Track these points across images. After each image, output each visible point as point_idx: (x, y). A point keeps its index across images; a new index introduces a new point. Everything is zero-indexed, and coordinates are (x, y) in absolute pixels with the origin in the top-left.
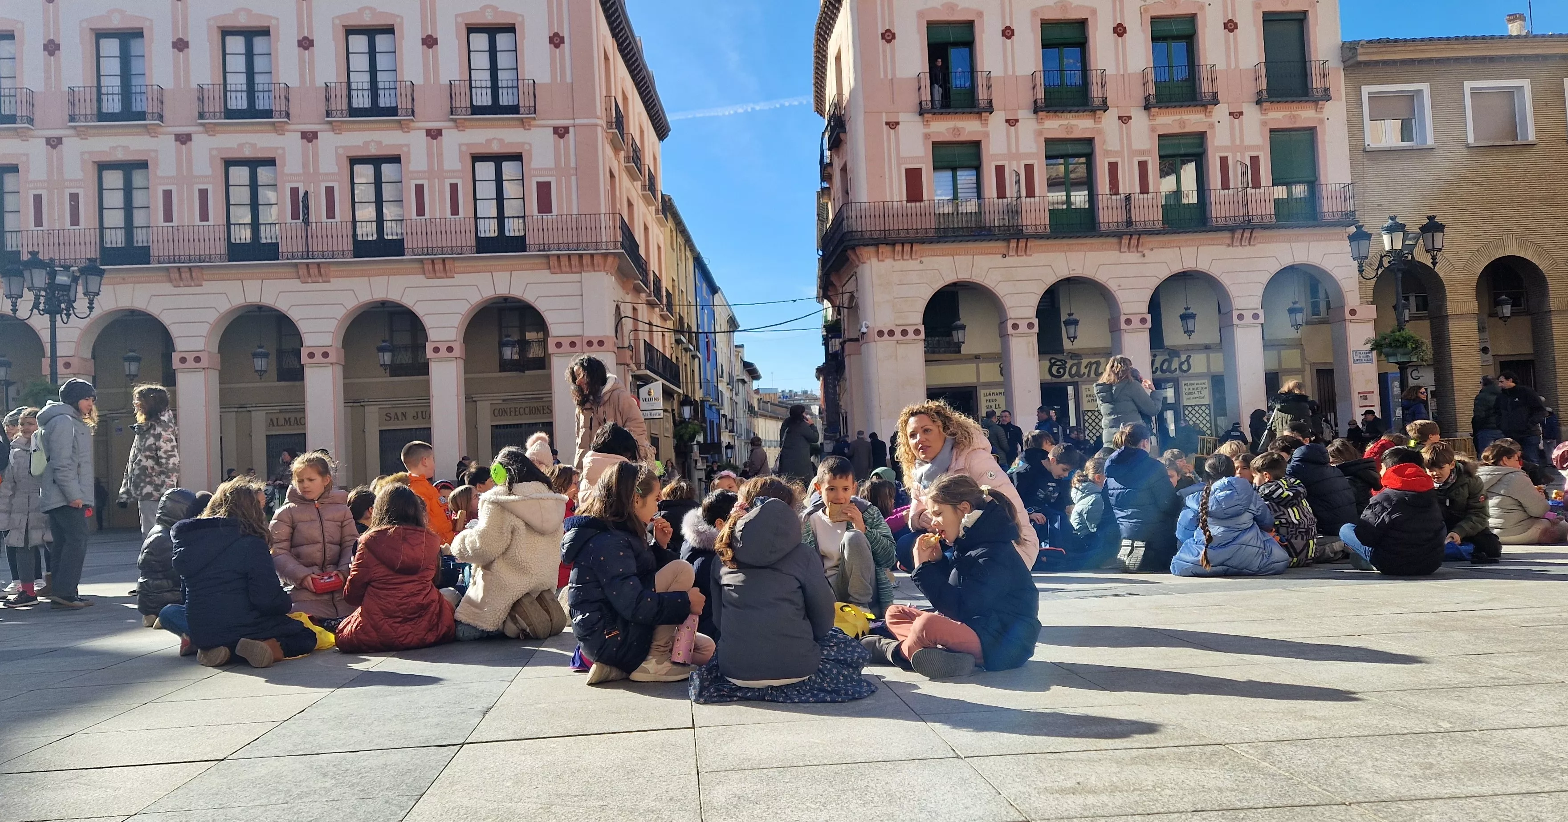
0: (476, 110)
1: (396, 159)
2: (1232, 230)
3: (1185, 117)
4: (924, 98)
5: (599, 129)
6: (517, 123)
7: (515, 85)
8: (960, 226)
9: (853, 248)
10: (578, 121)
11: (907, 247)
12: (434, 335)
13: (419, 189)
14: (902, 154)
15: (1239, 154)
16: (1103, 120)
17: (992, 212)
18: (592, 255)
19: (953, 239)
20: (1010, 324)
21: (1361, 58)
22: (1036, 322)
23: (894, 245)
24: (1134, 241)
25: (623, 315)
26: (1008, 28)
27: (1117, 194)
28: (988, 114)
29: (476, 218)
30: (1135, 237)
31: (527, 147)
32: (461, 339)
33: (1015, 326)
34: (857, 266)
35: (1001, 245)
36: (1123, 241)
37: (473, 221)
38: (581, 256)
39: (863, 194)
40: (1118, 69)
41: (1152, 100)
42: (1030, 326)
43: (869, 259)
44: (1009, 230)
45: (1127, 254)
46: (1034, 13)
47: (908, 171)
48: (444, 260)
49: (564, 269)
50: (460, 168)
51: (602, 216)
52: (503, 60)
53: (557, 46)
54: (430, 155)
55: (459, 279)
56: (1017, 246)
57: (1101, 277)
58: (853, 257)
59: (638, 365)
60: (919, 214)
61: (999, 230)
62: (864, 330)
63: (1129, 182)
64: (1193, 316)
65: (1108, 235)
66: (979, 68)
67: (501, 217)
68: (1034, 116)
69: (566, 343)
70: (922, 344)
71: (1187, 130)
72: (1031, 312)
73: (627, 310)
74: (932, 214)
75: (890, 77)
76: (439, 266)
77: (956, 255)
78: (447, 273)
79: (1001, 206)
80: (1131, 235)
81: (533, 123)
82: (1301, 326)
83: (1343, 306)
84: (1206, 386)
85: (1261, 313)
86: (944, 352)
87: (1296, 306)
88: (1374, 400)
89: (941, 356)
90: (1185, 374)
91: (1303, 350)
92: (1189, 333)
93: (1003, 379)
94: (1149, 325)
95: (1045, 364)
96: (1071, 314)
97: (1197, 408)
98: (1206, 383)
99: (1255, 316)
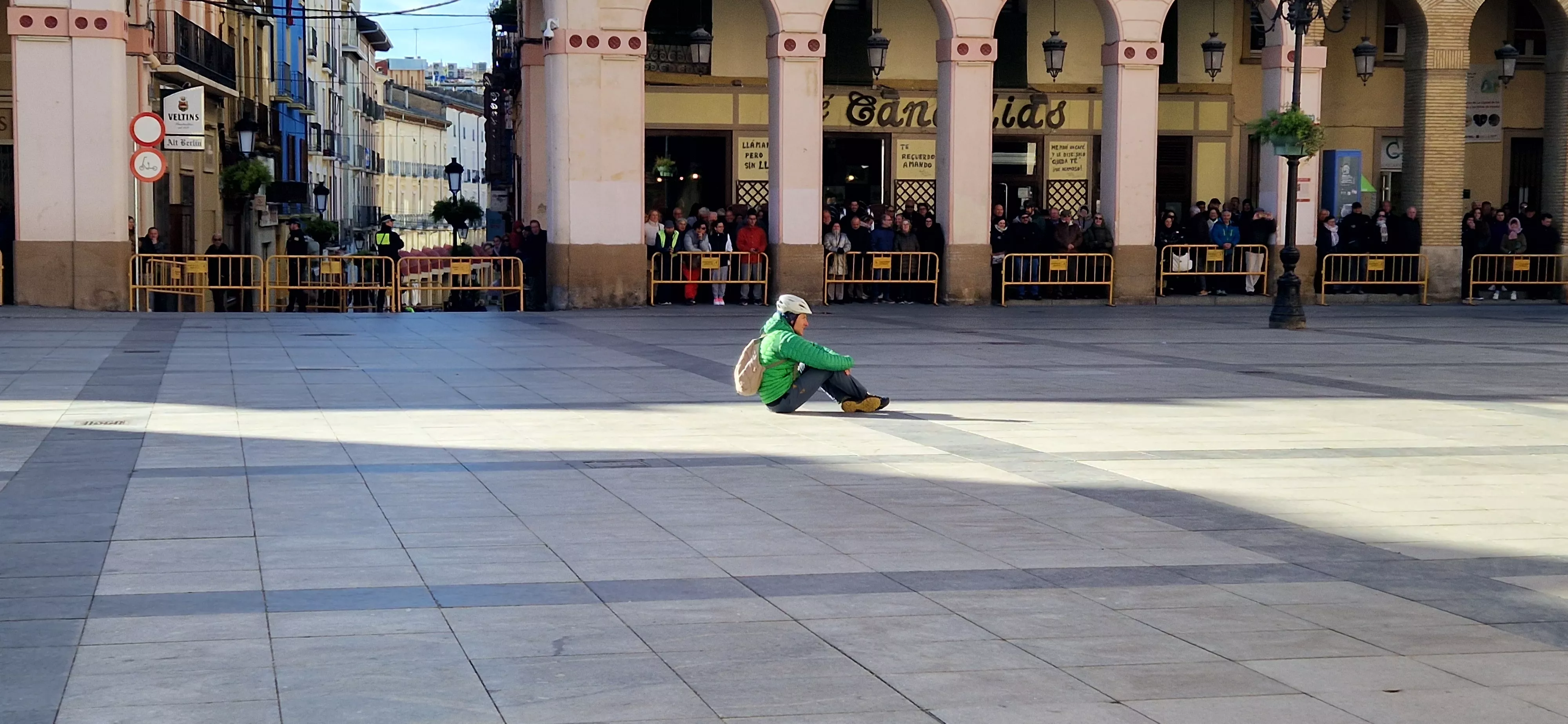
20: (782, 39)
22: (822, 39)
33: (790, 45)
42: (813, 45)
59: (162, 56)
62: (549, 32)
64: (1062, 46)
69: (40, 19)
70: (642, 63)
72: (815, 24)
82: (1219, 70)
83: (1280, 46)
84: (1085, 150)
85: (1160, 48)
86: (677, 72)
87: (1215, 40)
88: (1309, 190)
89: (671, 78)
90: (1055, 131)
91: (1232, 104)
92: (1053, 70)
93: (765, 121)
94: (994, 56)
95: (841, 102)
96: (878, 31)
97: (1067, 185)
98: (1085, 146)
99: (1151, 53)
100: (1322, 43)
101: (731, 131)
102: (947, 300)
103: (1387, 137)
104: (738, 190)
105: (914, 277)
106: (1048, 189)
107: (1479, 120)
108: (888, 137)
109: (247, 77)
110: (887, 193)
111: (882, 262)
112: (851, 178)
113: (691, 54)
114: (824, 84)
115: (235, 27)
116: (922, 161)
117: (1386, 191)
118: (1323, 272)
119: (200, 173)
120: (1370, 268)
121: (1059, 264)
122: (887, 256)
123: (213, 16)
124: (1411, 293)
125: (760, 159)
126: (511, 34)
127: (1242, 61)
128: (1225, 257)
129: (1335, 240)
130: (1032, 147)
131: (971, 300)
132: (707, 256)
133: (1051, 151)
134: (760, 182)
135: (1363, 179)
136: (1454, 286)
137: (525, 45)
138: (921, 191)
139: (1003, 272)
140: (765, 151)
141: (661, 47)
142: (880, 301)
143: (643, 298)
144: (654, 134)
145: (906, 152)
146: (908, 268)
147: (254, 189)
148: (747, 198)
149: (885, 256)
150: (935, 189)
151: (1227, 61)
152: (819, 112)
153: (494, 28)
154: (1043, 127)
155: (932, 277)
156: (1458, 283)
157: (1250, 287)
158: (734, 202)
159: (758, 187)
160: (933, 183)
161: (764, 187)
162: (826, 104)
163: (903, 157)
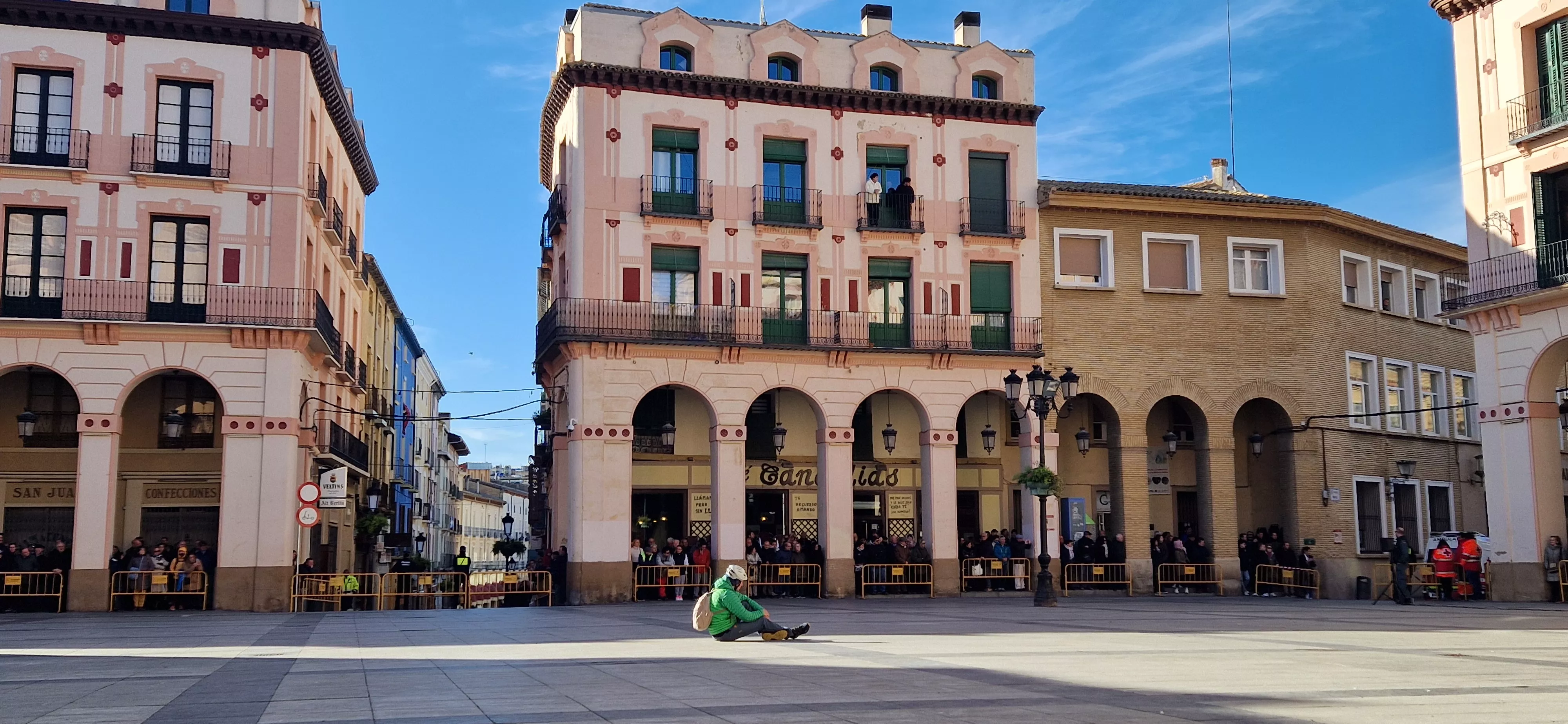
0: (160, 167)
1: (62, 211)
2: (932, 353)
3: (894, 242)
4: (645, 201)
5: (300, 199)
6: (206, 184)
7: (208, 143)
8: (674, 330)
9: (565, 343)
10: (276, 189)
11: (621, 347)
12: (87, 406)
13: (86, 246)
14: (622, 253)
15: (941, 281)
16: (818, 237)
17: (706, 318)
18: (281, 331)
19: (667, 342)
20: (719, 430)
21: (1052, 203)
22: (744, 429)
23: (607, 343)
24: (841, 357)
25: (309, 396)
26: (731, 140)
27: (827, 309)
28: (708, 222)
29: (150, 282)
30: (842, 354)
31: (216, 211)
32: (119, 412)
33: (724, 433)
34: (569, 361)
35: (714, 351)
36: (831, 356)
37: (146, 285)
38: (268, 331)
39: (579, 290)
40: (834, 191)
41: (864, 224)
42: (739, 433)
43: (581, 355)
44: (722, 338)
45: (835, 369)
46: (758, 128)
47: (625, 270)
48: (108, 325)
49: (247, 344)
50: (136, 227)
51: (296, 291)
52: (196, 116)
53: (259, 109)
54: (102, 211)
55: (124, 346)
56: (730, 354)
57: (809, 389)
58: (564, 351)
59: (321, 448)
60: (634, 314)
61: (712, 338)
62: (572, 427)
63: (839, 300)
64: (894, 433)
65: (817, 349)
66: (702, 175)
67: (179, 282)
68: (753, 228)
69: (242, 423)
70: (629, 447)
71: (896, 254)
72: (740, 420)
73: (314, 391)
74: (647, 316)
75: (612, 175)
76: (102, 331)
77: (670, 357)
78: (110, 340)
79: (715, 313)
80: (838, 352)
81: (225, 186)
82: (993, 448)
83: (1030, 433)
84: (911, 500)
85: (956, 434)
86: (652, 452)
87: (989, 429)
88: (1054, 523)
89: (649, 456)
90: (892, 488)
91: (1002, 471)
92: (890, 448)
93: (709, 483)
94: (852, 439)
95: (757, 470)
96: (779, 424)
97: (901, 522)
98: (911, 497)
99: (950, 437)
100: (1056, 431)
101: (687, 490)
102: (827, 595)
103: (1099, 491)
104: (691, 527)
105: (805, 581)
106: (889, 524)
107: (1156, 480)
108: (787, 492)
109: (376, 465)
110: (787, 528)
111: (784, 571)
112: (764, 519)
113: (662, 442)
114: (746, 459)
115: (369, 434)
116: (809, 507)
117: (1102, 525)
118: (1066, 576)
119: (342, 525)
120: (1095, 573)
121: (897, 571)
122: (788, 567)
123: (355, 427)
124: (1122, 589)
125: (705, 507)
126: (547, 431)
127: (1007, 444)
128: (1003, 566)
129: (1072, 555)
130: (877, 497)
131: (843, 596)
132: (672, 568)
133: (890, 500)
134: (705, 522)
135: (1087, 516)
136: (1149, 584)
137: (556, 437)
138: (808, 527)
139: (863, 577)
140: (709, 502)
141: (643, 437)
142: (783, 596)
143: (629, 597)
144: (638, 492)
145: (798, 501)
146: (801, 575)
147: (376, 533)
148: (698, 532)
149: (787, 567)
150: (817, 525)
151: (997, 442)
152: (743, 476)
153: (536, 428)
154: (885, 484)
155: (817, 581)
156: (1151, 582)
157: (1019, 584)
158: (689, 535)
159: (704, 525)
160: (816, 522)
161: (708, 525)
162: (747, 471)
163: (797, 504)
